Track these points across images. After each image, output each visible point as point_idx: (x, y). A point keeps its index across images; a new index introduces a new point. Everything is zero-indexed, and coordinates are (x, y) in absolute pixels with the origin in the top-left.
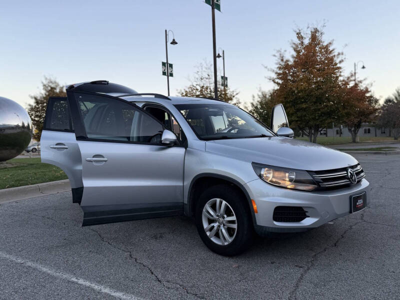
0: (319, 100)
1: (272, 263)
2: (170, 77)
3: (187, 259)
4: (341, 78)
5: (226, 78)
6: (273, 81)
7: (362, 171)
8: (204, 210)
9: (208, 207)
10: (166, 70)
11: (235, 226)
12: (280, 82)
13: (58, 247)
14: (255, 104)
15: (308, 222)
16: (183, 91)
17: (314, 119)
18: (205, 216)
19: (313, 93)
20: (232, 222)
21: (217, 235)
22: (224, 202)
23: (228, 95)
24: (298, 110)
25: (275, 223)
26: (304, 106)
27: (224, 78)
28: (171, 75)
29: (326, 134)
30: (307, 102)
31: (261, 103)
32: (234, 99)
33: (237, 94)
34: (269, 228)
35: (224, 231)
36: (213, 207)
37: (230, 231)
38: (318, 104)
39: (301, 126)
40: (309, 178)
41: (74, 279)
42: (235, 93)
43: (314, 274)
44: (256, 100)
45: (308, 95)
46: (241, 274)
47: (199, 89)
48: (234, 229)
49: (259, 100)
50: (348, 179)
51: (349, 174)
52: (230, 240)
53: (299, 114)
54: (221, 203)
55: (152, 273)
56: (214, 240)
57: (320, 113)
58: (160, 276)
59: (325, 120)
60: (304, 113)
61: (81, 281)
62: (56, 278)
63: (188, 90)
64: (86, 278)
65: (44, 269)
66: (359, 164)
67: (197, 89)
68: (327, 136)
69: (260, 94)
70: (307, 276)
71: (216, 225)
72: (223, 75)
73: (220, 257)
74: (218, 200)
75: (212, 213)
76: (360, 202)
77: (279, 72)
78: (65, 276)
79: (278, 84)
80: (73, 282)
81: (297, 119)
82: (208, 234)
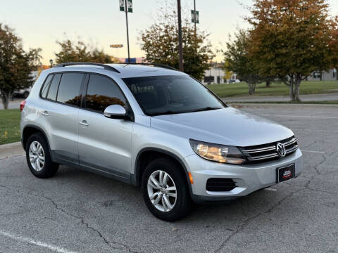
0: (301, 44)
1: (207, 227)
2: (129, 13)
3: (133, 224)
4: (328, 18)
5: (198, 13)
6: (249, 21)
7: (296, 144)
8: (149, 181)
9: (152, 178)
10: (124, 6)
11: (175, 195)
12: (258, 21)
13: (15, 214)
14: (231, 44)
15: (237, 191)
16: (144, 32)
17: (295, 66)
18: (150, 186)
19: (295, 36)
20: (173, 192)
21: (160, 203)
22: (166, 174)
23: (197, 36)
24: (277, 55)
25: (208, 192)
26: (284, 51)
27: (195, 13)
28: (131, 10)
29: (320, 77)
30: (287, 47)
31: (238, 43)
32: (204, 41)
33: (208, 35)
34: (203, 196)
35: (165, 199)
36: (157, 178)
37: (171, 199)
38: (300, 49)
39: (281, 74)
40: (239, 153)
41: (33, 242)
42: (206, 34)
43: (240, 236)
44: (233, 40)
45: (288, 39)
46: (178, 236)
47: (164, 29)
48: (174, 198)
49: (236, 39)
50: (276, 152)
51: (278, 148)
52: (171, 207)
53: (279, 60)
54: (164, 174)
55: (101, 236)
56: (157, 207)
57: (302, 59)
58: (107, 239)
59: (307, 67)
60: (285, 59)
61: (39, 243)
62: (17, 241)
63: (149, 30)
64: (44, 241)
65: (6, 234)
66: (293, 137)
67: (161, 29)
68: (321, 79)
69: (238, 32)
70: (234, 238)
71: (159, 194)
72: (193, 9)
73: (162, 222)
74: (161, 172)
75: (156, 183)
76: (287, 173)
77: (256, 10)
78: (24, 240)
79: (255, 24)
80: (32, 244)
81: (275, 66)
82: (153, 201)
